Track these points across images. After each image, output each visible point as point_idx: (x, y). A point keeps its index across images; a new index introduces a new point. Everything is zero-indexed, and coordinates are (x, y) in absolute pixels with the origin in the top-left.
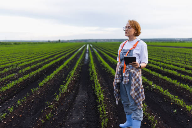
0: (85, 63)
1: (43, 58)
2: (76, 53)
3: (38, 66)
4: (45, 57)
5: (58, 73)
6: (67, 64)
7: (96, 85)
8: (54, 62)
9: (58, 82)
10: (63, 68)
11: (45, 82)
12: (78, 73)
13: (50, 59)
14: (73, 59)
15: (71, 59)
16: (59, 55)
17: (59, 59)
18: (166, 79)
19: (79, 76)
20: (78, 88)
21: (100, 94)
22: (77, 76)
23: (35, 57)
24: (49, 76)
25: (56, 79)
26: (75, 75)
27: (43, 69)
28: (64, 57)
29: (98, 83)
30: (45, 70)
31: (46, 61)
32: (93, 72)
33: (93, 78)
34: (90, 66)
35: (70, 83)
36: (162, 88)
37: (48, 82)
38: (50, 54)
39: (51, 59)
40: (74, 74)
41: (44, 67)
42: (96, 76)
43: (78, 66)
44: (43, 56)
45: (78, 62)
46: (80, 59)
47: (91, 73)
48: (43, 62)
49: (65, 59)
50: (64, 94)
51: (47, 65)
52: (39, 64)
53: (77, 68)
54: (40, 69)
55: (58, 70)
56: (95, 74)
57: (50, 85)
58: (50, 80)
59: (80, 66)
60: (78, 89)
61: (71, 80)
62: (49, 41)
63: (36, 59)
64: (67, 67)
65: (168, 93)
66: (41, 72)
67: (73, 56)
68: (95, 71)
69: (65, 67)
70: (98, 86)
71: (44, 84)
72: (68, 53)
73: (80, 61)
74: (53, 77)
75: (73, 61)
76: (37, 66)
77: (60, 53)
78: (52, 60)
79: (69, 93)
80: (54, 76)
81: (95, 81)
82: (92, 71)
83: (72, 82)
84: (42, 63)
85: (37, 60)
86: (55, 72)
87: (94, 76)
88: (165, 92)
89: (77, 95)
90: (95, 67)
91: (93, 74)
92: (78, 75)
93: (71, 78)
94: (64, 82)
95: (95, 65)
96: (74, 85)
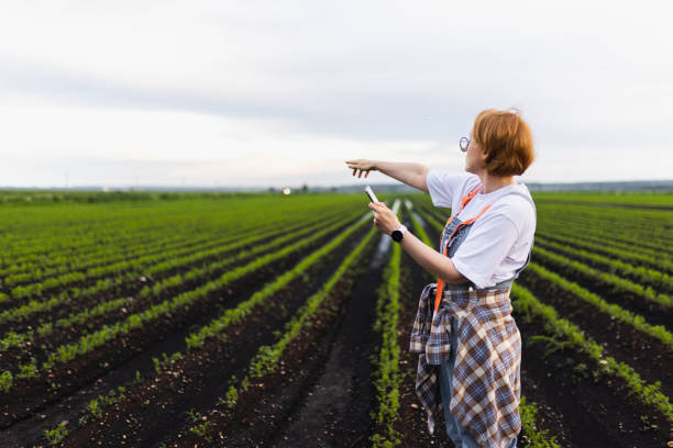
0: (375, 264)
1: (233, 246)
2: (349, 231)
3: (211, 272)
4: (241, 243)
5: (268, 300)
6: (309, 270)
7: (383, 351)
8: (268, 258)
9: (259, 334)
10: (291, 283)
11: (211, 334)
12: (339, 301)
13: (256, 250)
14: (332, 252)
15: (325, 250)
16: (290, 236)
17: (285, 252)
18: (659, 336)
19: (339, 312)
20: (325, 359)
21: (389, 389)
22: (328, 312)
23: (210, 243)
24: (229, 312)
25: (255, 323)
26: (320, 311)
27: (224, 285)
28: (304, 242)
29: (394, 342)
30: (230, 287)
31: (243, 255)
32: (388, 301)
33: (384, 323)
34: (385, 276)
35: (294, 341)
36: (636, 376)
37: (223, 331)
38: (260, 234)
39: (262, 248)
40: (322, 306)
41: (227, 277)
42: (396, 317)
43: (345, 276)
44: (236, 241)
45: (348, 261)
46: (358, 250)
47: (380, 302)
48: (232, 260)
49: (307, 251)
50: (260, 381)
51: (240, 272)
52: (214, 266)
53: (338, 285)
54: (212, 285)
55: (269, 289)
56: (392, 307)
57: (228, 344)
58: (231, 324)
59: (352, 277)
60: (324, 362)
61: (304, 328)
62: (272, 190)
63: (210, 248)
64: (306, 279)
65: (660, 396)
66: (212, 293)
67: (337, 241)
68: (395, 296)
69: (299, 279)
70: (391, 357)
71: (208, 339)
72: (322, 228)
73: (356, 258)
74: (247, 317)
75: (331, 258)
76: (207, 274)
77: (295, 231)
78: (261, 254)
79: (283, 379)
80: (249, 312)
81: (385, 336)
82: (385, 296)
83: (303, 334)
84: (226, 262)
85: (214, 251)
86: (258, 297)
87: (387, 317)
88: (647, 391)
89: (313, 385)
90: (400, 280)
91: (388, 307)
92: (335, 308)
93: (305, 320)
94: (277, 333)
95: (402, 274)
96: (311, 346)
